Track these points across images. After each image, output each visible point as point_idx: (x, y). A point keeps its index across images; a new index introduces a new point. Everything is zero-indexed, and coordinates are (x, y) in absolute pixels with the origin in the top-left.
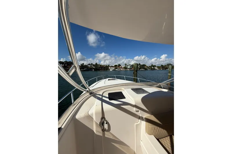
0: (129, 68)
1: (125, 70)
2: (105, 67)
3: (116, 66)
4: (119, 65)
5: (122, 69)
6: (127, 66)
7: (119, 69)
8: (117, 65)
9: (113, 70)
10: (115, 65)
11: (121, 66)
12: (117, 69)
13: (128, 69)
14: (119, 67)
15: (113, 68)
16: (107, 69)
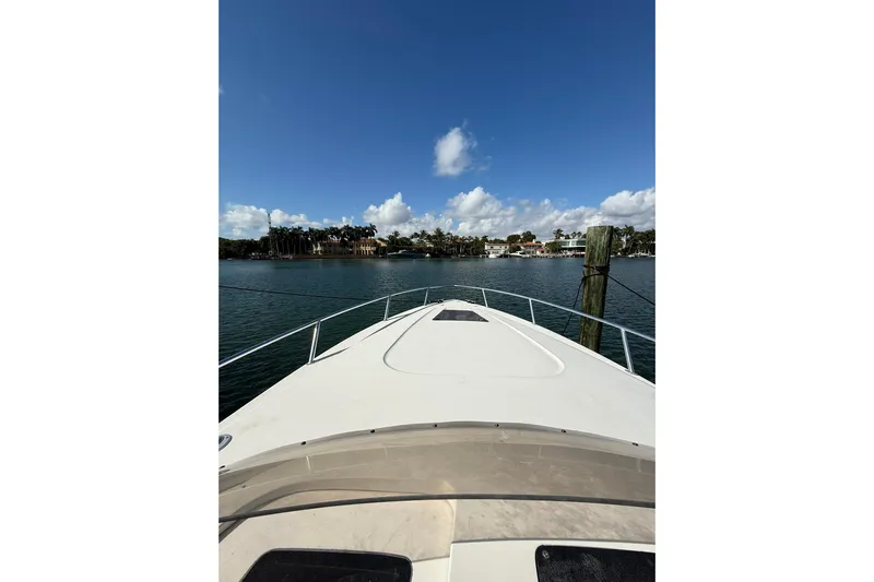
0: (570, 249)
1: (552, 255)
2: (468, 246)
3: (512, 239)
4: (529, 237)
5: (538, 253)
6: (562, 239)
7: (529, 253)
8: (518, 237)
9: (501, 256)
10: (509, 238)
11: (538, 239)
12: (518, 254)
13: (569, 253)
14: (529, 243)
15: (502, 250)
16: (478, 254)
